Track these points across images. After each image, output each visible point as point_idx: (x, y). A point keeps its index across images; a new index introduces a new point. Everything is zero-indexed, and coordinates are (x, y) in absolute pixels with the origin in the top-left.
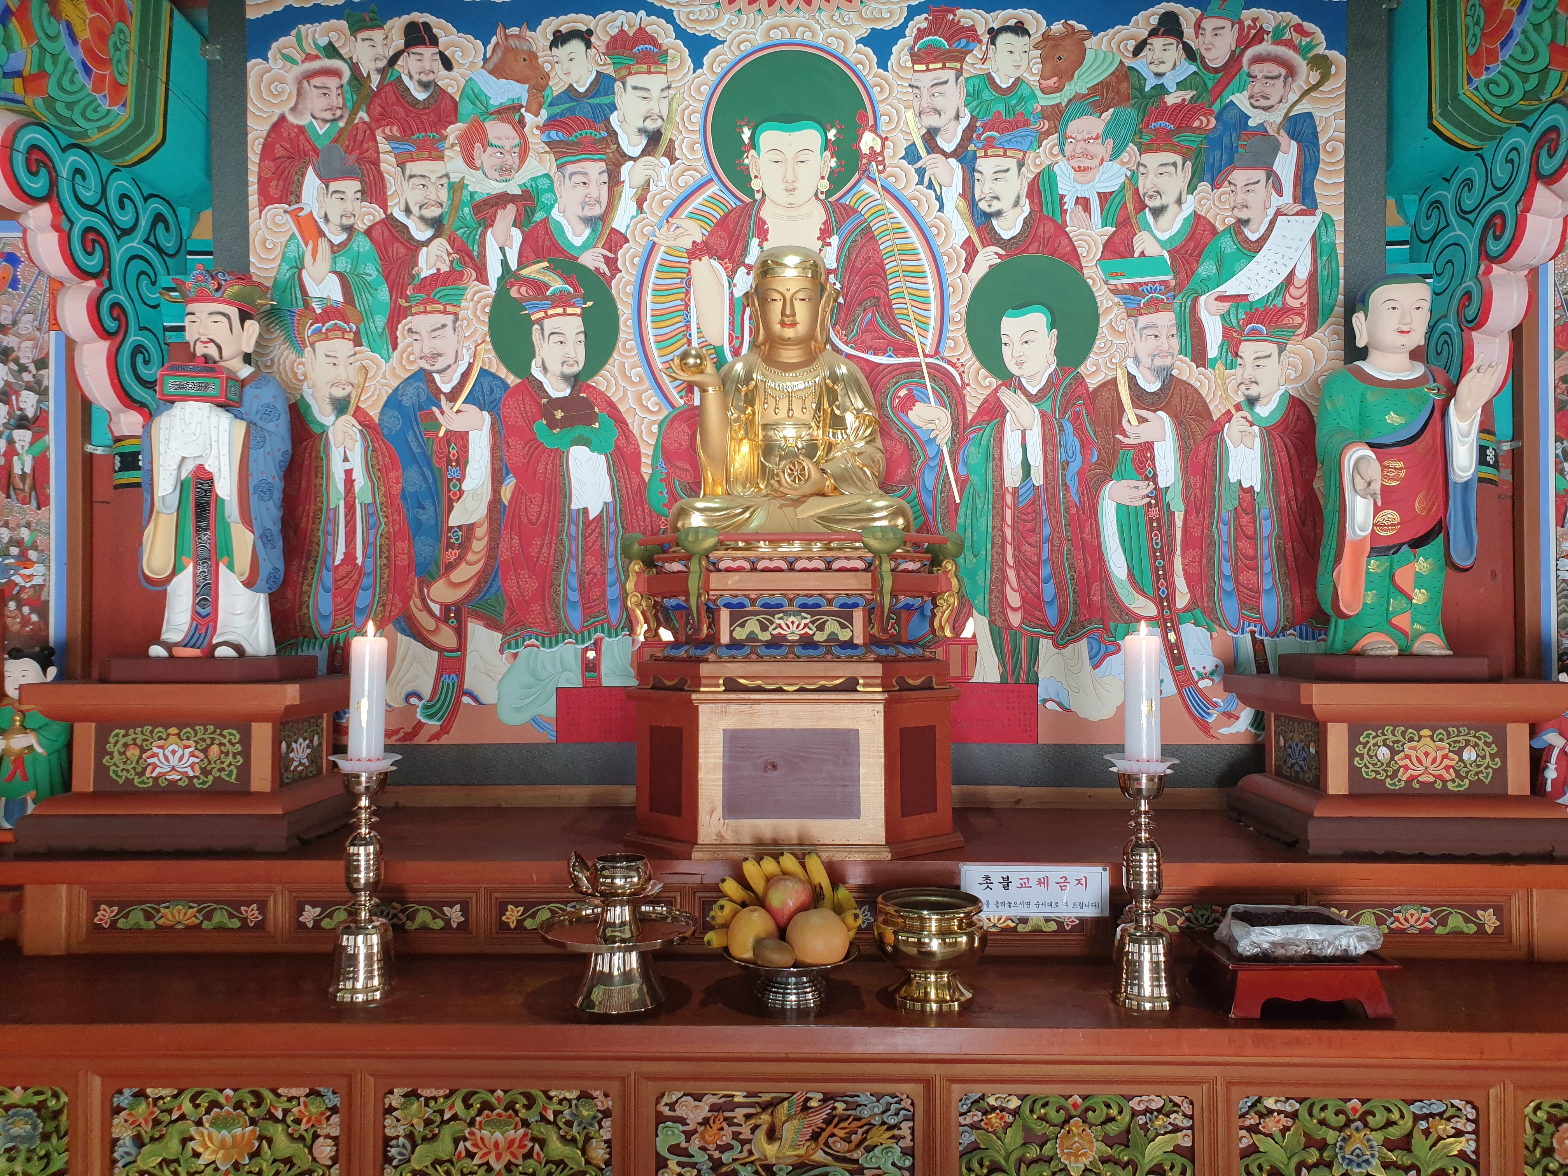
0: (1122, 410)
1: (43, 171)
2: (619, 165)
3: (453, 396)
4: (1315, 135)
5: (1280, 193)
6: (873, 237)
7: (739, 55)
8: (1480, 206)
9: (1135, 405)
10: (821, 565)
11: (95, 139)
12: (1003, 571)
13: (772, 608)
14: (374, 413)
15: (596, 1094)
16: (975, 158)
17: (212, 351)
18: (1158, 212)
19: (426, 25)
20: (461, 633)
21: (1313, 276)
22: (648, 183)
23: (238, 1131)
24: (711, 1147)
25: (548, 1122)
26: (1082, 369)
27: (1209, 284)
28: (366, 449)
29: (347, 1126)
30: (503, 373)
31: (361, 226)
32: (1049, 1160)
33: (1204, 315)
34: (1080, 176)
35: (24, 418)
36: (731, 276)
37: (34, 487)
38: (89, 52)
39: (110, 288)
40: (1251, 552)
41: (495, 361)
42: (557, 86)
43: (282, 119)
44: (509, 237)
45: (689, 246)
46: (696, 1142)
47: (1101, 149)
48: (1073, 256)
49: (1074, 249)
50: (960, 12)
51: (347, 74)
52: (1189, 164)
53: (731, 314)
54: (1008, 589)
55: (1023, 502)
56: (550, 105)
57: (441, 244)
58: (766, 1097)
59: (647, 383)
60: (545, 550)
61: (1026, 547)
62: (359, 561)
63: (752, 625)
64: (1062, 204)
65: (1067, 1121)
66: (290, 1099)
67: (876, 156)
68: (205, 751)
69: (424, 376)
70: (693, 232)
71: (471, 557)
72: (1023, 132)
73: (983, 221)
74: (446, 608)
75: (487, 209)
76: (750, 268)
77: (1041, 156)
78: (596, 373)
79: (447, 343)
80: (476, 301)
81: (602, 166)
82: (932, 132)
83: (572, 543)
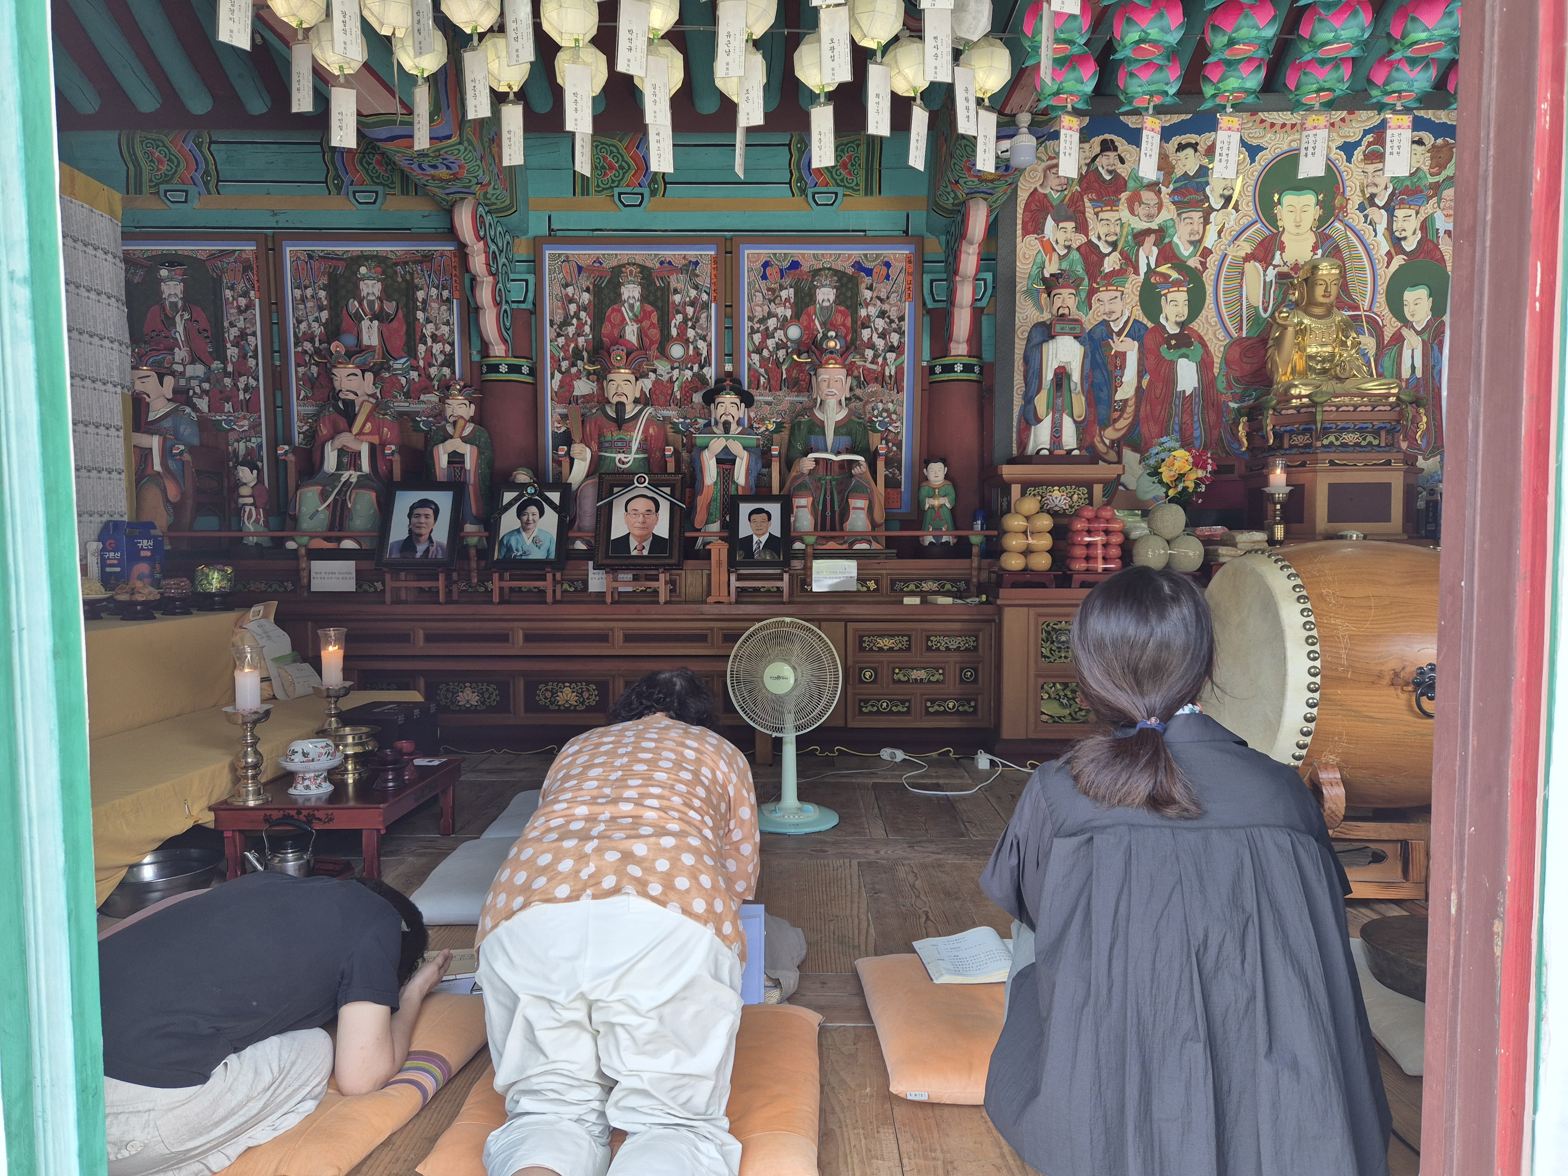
2: (1209, 214)
3: (1119, 334)
6: (1342, 251)
7: (1274, 155)
13: (1342, 430)
16: (1394, 209)
17: (1066, 311)
19: (1112, 141)
20: (1119, 454)
22: (1224, 223)
26: (1443, 318)
30: (1146, 321)
31: (1075, 246)
34: (1448, 218)
35: (892, 346)
36: (1265, 271)
37: (896, 382)
42: (1179, 173)
43: (1036, 190)
44: (1151, 251)
45: (1244, 255)
48: (1442, 260)
49: (1444, 256)
53: (1264, 289)
55: (1411, 386)
56: (1175, 182)
57: (1116, 255)
59: (1219, 326)
60: (1163, 411)
64: (1437, 233)
67: (1343, 208)
68: (1071, 497)
69: (1105, 323)
70: (1245, 248)
71: (1125, 416)
72: (1419, 196)
73: (1396, 242)
74: (1113, 442)
75: (1139, 237)
76: (1275, 266)
77: (1429, 208)
78: (1193, 321)
79: (1117, 306)
80: (1133, 284)
81: (1201, 214)
82: (1373, 196)
83: (1176, 408)
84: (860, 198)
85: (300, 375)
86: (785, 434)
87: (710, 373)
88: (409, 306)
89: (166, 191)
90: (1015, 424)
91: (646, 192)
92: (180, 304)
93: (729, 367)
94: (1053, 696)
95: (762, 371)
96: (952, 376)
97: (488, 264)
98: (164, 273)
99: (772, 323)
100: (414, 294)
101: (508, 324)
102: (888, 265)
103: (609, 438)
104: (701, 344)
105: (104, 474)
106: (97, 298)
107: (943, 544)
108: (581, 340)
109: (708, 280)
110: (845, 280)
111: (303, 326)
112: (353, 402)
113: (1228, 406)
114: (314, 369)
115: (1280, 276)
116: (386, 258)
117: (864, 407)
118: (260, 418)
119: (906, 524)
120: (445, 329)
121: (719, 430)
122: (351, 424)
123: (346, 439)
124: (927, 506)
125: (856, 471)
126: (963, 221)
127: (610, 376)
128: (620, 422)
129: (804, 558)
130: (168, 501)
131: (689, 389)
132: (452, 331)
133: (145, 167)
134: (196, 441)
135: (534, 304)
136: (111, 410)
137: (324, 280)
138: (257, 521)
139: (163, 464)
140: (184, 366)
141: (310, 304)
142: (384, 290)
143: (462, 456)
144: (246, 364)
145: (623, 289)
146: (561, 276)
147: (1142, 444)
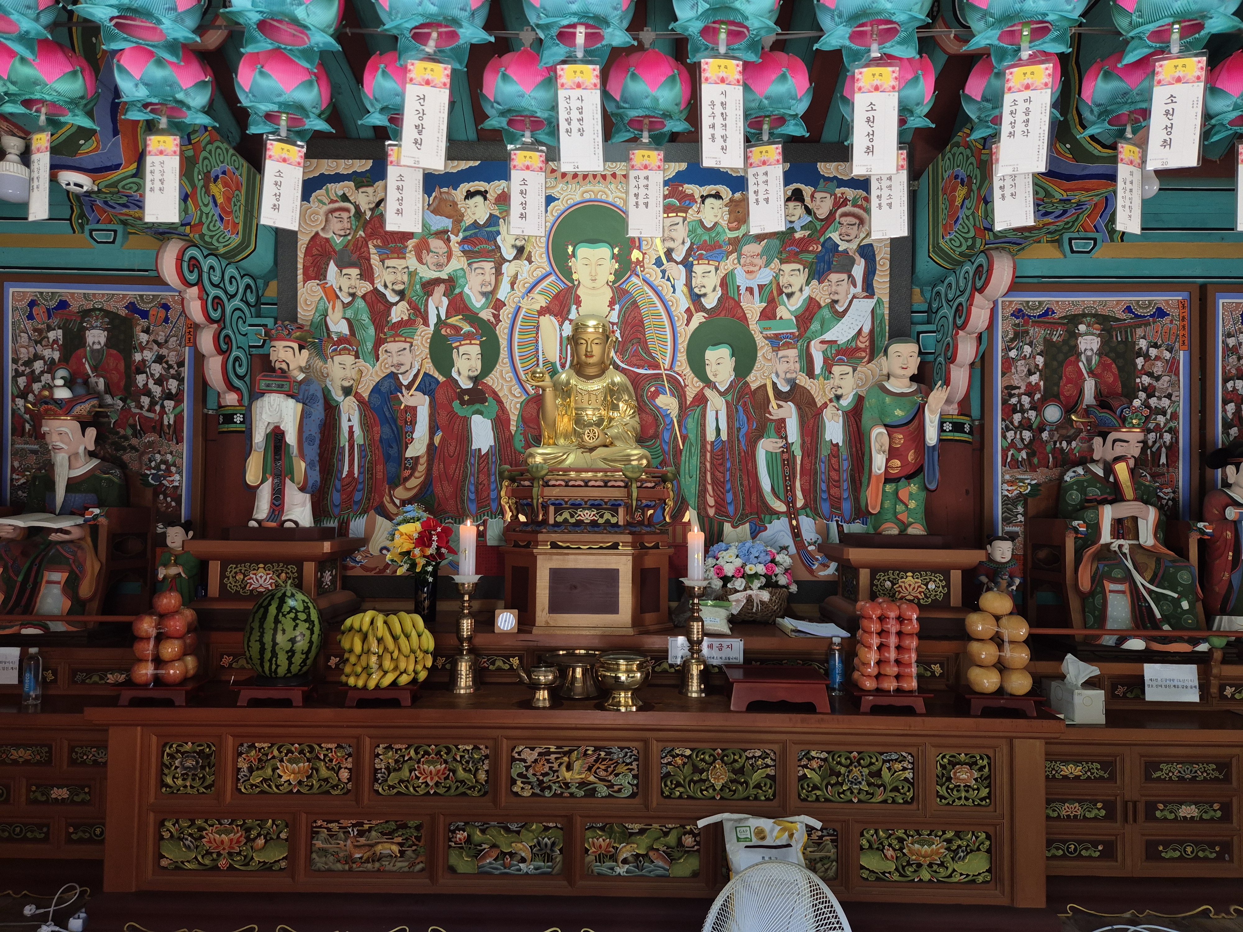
0: (769, 401)
1: (196, 270)
2: (501, 265)
3: (409, 387)
4: (874, 255)
5: (855, 286)
6: (638, 306)
7: (567, 206)
8: (955, 299)
9: (776, 399)
10: (602, 484)
11: (222, 250)
12: (705, 486)
13: (576, 506)
14: (366, 395)
15: (482, 747)
16: (692, 265)
17: (284, 366)
18: (790, 295)
21: (872, 331)
22: (517, 274)
23: (301, 765)
24: (538, 774)
25: (457, 761)
26: (748, 379)
27: (815, 335)
28: (361, 415)
29: (358, 763)
30: (436, 375)
31: (360, 294)
32: (704, 781)
33: (813, 351)
34: (748, 276)
35: (170, 393)
36: (561, 325)
37: (175, 432)
38: (223, 209)
39: (224, 328)
40: (837, 478)
41: (432, 368)
42: (468, 221)
43: (317, 234)
44: (441, 302)
45: (539, 308)
46: (531, 771)
47: (759, 261)
48: (744, 318)
49: (745, 314)
50: (686, 186)
51: (353, 210)
52: (807, 270)
53: (561, 346)
54: (708, 495)
55: (717, 449)
56: (465, 231)
57: (404, 305)
58: (566, 749)
59: (514, 382)
60: (457, 471)
61: (717, 473)
62: (356, 476)
63: (566, 515)
64: (739, 290)
65: (714, 761)
66: (327, 750)
67: (640, 263)
68: (278, 576)
70: (541, 301)
71: (417, 474)
72: (718, 251)
73: (696, 299)
74: (403, 502)
75: (429, 286)
76: (571, 321)
77: (729, 264)
78: (487, 375)
79: (406, 358)
80: (422, 335)
81: (492, 264)
82: (670, 251)
83: (472, 467)
94: (176, 835)
95: (27, 417)
96: (232, 427)
99: (38, 366)
102: (166, 307)
110: (117, 322)
124: (160, 576)
125: (57, 538)
147: (436, 505)
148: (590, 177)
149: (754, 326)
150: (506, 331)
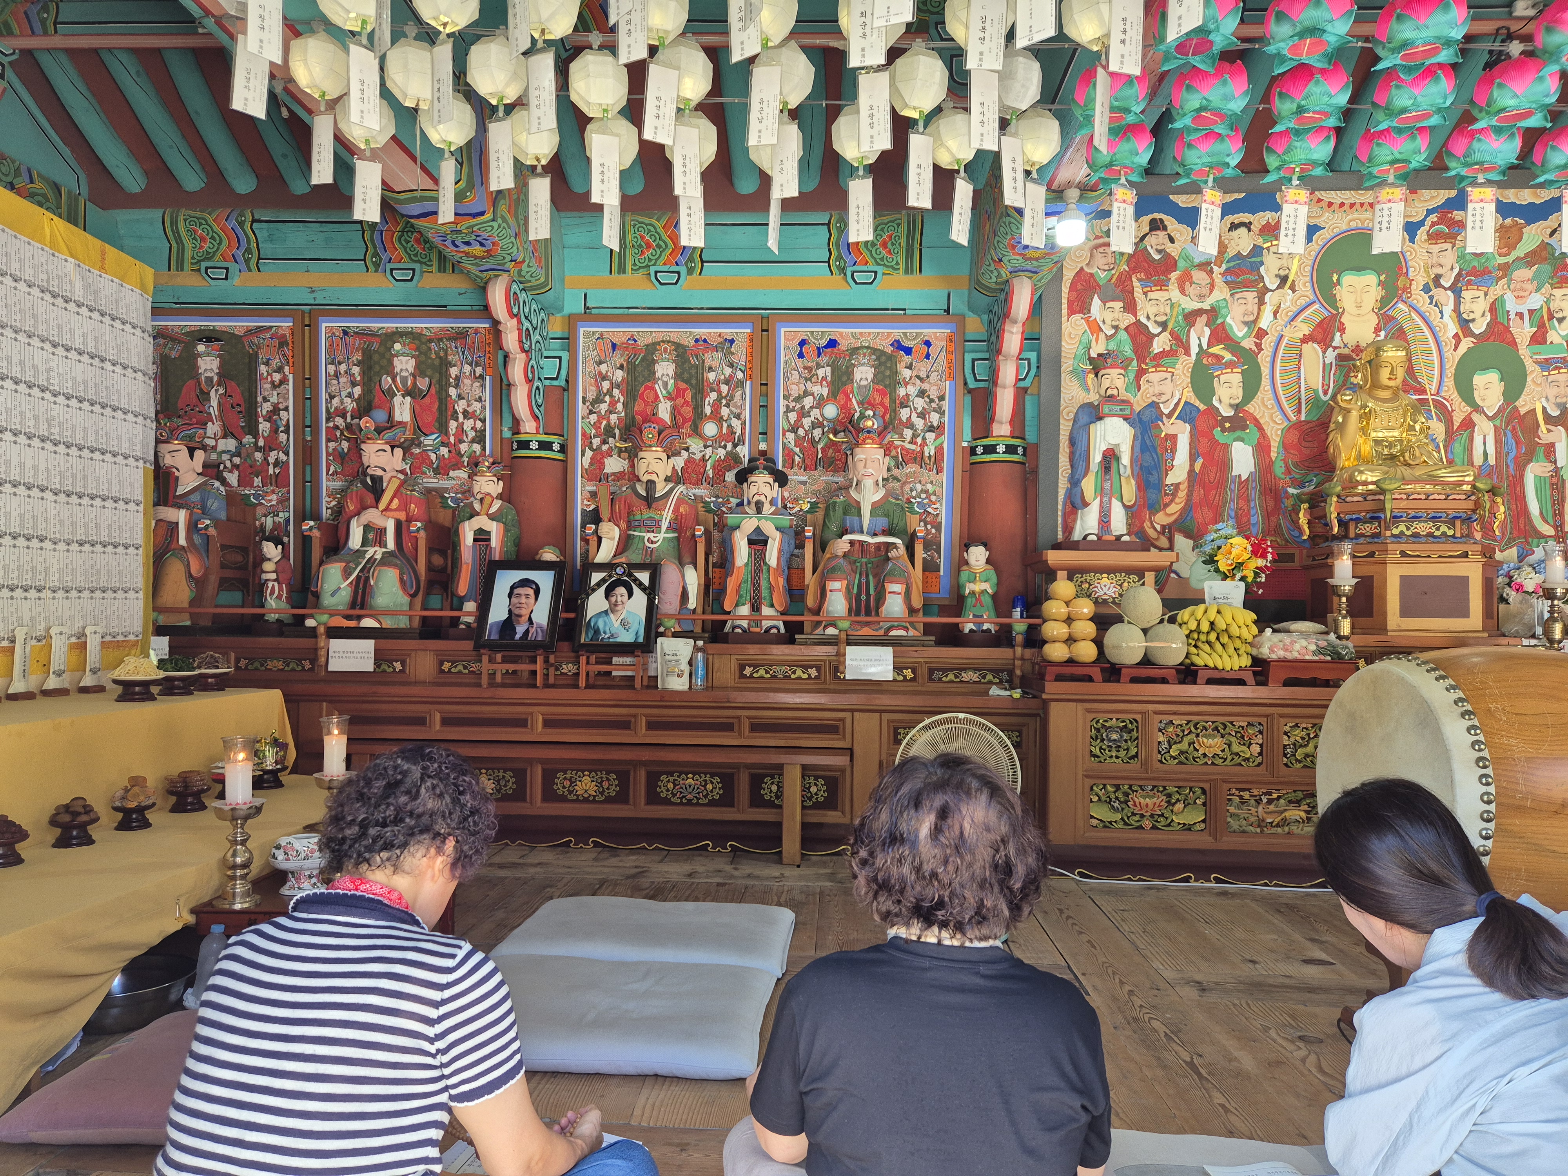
0: (1538, 426)
2: (1264, 294)
3: (1169, 416)
6: (1404, 332)
7: (1333, 235)
9: (1546, 423)
13: (1413, 519)
16: (1461, 290)
17: (1115, 392)
18: (1561, 320)
19: (1161, 220)
20: (1171, 540)
22: (1280, 303)
23: (1216, 740)
26: (1517, 403)
30: (1197, 403)
31: (1123, 326)
34: (1519, 301)
35: (932, 426)
36: (1324, 353)
37: (935, 462)
42: (1231, 252)
43: (1082, 269)
44: (1203, 332)
45: (1302, 337)
47: (1530, 287)
48: (1513, 342)
49: (1514, 339)
50: (1455, 213)
53: (1324, 372)
55: (1484, 474)
56: (1228, 262)
57: (1165, 336)
59: (1276, 408)
60: (1217, 496)
63: (1402, 527)
64: (1508, 315)
66: (1238, 727)
67: (1407, 289)
68: (1121, 585)
69: (1154, 405)
70: (1304, 330)
71: (1177, 500)
72: (1486, 277)
73: (1465, 324)
74: (1163, 527)
75: (1191, 317)
76: (1335, 348)
77: (1497, 290)
78: (1248, 403)
79: (1167, 387)
80: (1184, 365)
81: (1255, 294)
82: (1438, 277)
83: (1232, 493)
84: (900, 276)
85: (330, 450)
86: (820, 514)
87: (744, 451)
88: (443, 382)
89: (207, 268)
90: (1060, 507)
91: (683, 270)
92: (215, 379)
93: (763, 446)
94: (1103, 798)
95: (797, 450)
96: (993, 457)
97: (520, 341)
98: (201, 348)
99: (808, 402)
100: (447, 370)
101: (540, 401)
102: (928, 343)
103: (638, 517)
104: (736, 423)
105: (121, 549)
106: (123, 372)
107: (983, 631)
108: (613, 418)
109: (743, 358)
110: (883, 359)
111: (336, 402)
112: (381, 478)
113: (1287, 492)
114: (345, 445)
115: (1341, 358)
116: (421, 334)
117: (902, 488)
118: (288, 493)
119: (944, 610)
120: (477, 406)
121: (751, 510)
122: (378, 499)
123: (372, 516)
124: (967, 592)
125: (892, 554)
126: (1006, 300)
127: (641, 454)
128: (649, 500)
129: (836, 644)
130: (191, 576)
131: (721, 468)
132: (483, 408)
133: (188, 244)
134: (223, 516)
135: (567, 381)
136: (132, 485)
137: (358, 356)
138: (279, 597)
139: (189, 538)
140: (217, 441)
141: (343, 380)
142: (417, 367)
143: (489, 533)
144: (277, 439)
145: (657, 367)
146: (595, 353)
147: (1195, 530)
148: (1358, 206)
149: (1525, 351)
150: (1268, 359)
